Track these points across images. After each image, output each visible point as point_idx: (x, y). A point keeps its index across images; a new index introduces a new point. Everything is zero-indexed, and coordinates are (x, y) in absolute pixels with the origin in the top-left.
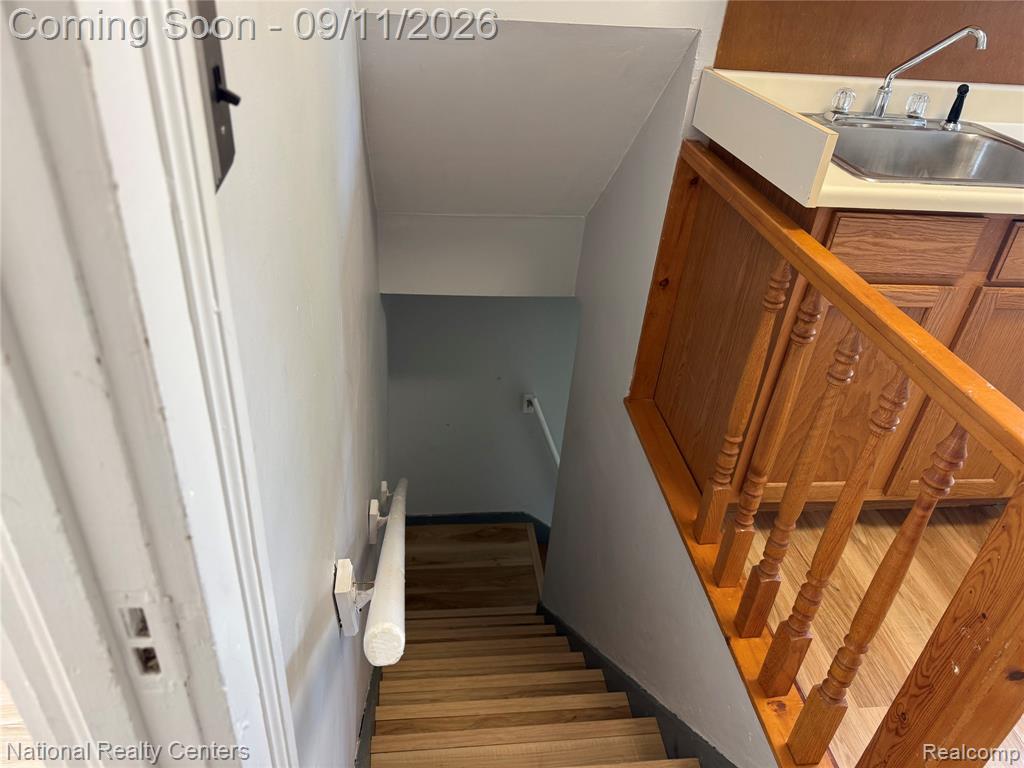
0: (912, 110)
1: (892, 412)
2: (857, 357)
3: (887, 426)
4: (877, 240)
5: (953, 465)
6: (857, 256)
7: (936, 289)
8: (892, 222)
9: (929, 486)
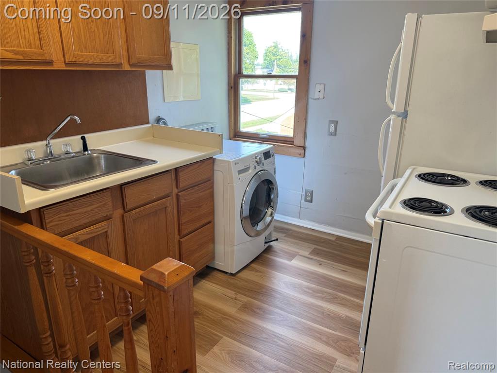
0: (66, 151)
1: (97, 291)
2: (75, 272)
3: (98, 298)
4: (68, 214)
5: (127, 302)
6: (62, 223)
7: (105, 223)
8: (70, 204)
9: (123, 316)
